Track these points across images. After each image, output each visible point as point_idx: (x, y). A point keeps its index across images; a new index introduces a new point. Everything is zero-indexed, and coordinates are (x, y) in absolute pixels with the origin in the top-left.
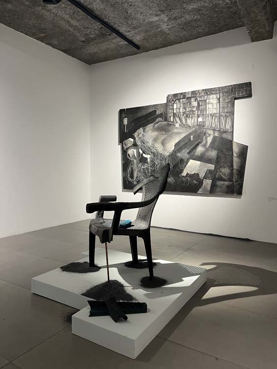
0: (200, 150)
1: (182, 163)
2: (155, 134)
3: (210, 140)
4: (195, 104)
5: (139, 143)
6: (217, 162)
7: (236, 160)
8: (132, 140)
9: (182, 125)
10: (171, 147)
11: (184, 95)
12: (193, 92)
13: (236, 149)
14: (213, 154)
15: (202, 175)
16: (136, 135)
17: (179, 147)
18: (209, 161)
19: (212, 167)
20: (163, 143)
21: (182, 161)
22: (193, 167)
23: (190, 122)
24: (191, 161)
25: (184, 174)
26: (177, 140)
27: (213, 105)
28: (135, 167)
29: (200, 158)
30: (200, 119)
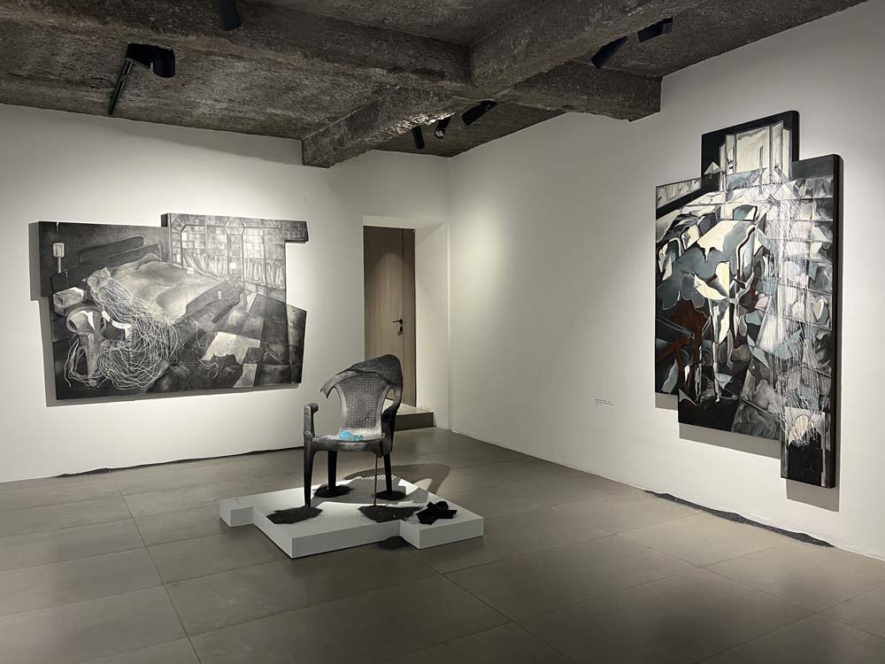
0: (235, 315)
1: (203, 337)
2: (144, 282)
3: (251, 299)
4: (223, 239)
5: (100, 299)
6: (264, 335)
7: (291, 331)
8: (81, 292)
9: (198, 273)
10: (179, 308)
11: (201, 219)
12: (219, 218)
13: (291, 316)
14: (258, 322)
15: (240, 357)
17: (195, 309)
18: (252, 334)
19: (257, 343)
20: (161, 302)
21: (201, 333)
22: (223, 344)
23: (214, 267)
24: (220, 336)
25: (208, 356)
26: (191, 298)
27: (254, 244)
29: (237, 329)
30: (233, 266)
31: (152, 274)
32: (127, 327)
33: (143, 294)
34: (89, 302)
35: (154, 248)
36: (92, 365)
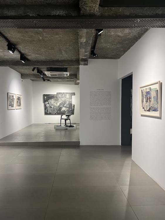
0: (65, 105)
1: (61, 108)
2: (54, 101)
3: (67, 103)
4: (64, 95)
5: (50, 103)
7: (73, 107)
8: (47, 102)
9: (61, 100)
10: (58, 104)
11: (61, 93)
12: (63, 93)
13: (73, 105)
14: (68, 106)
15: (66, 111)
16: (49, 101)
17: (60, 104)
18: (67, 108)
19: (68, 109)
20: (56, 103)
21: (61, 107)
23: (63, 99)
24: (63, 108)
25: (62, 110)
26: (60, 103)
27: (68, 96)
28: (48, 109)
29: (65, 107)
30: (65, 99)
31: (55, 100)
32: (52, 106)
33: (54, 102)
34: (48, 103)
35: (56, 97)
36: (49, 111)
